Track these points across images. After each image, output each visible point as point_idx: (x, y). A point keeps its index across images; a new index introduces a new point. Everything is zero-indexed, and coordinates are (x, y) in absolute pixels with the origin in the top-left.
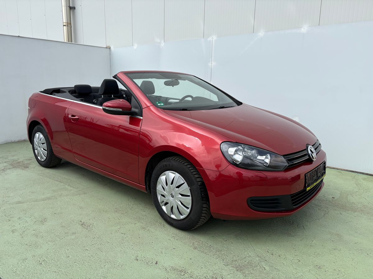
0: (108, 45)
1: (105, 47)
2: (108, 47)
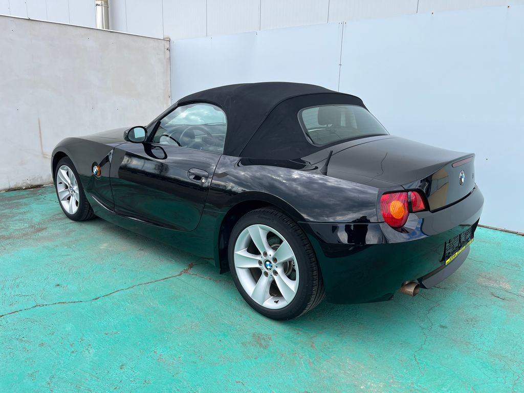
0: (167, 34)
1: (162, 38)
2: (167, 38)
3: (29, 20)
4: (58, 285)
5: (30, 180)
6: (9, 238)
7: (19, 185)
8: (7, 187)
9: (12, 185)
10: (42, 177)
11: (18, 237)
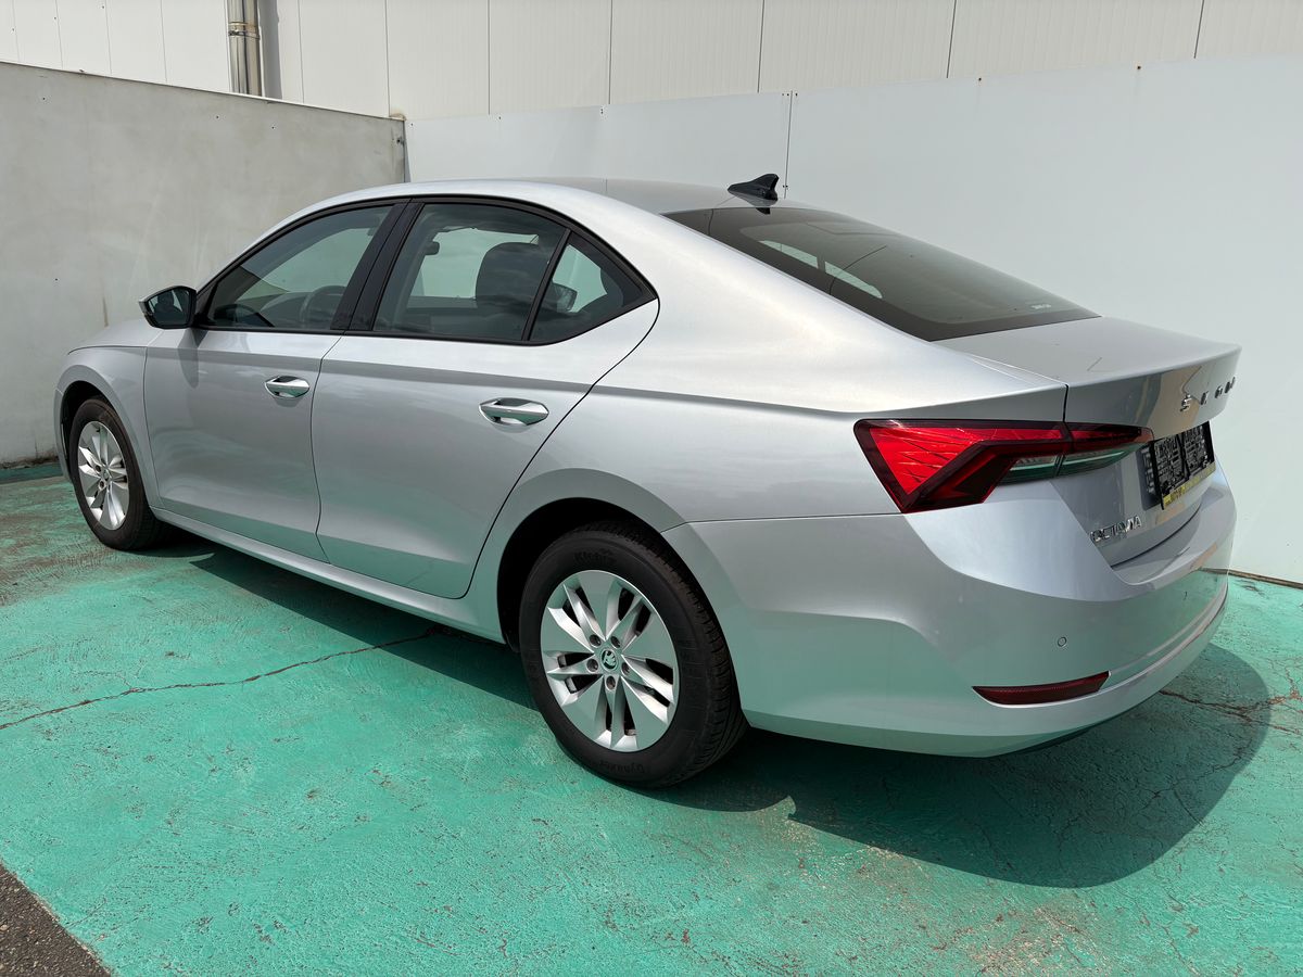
0: (399, 106)
1: (386, 116)
2: (398, 115)
3: (82, 74)
4: (171, 654)
6: (52, 562)
8: (31, 453)
11: (71, 562)
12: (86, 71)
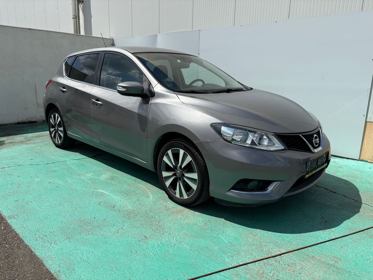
1: (109, 38)
2: (112, 38)
3: (30, 29)
4: (32, 159)
5: (30, 118)
6: (13, 143)
7: (24, 121)
8: (17, 121)
9: (20, 120)
10: (37, 117)
11: (18, 143)
12: (31, 28)
